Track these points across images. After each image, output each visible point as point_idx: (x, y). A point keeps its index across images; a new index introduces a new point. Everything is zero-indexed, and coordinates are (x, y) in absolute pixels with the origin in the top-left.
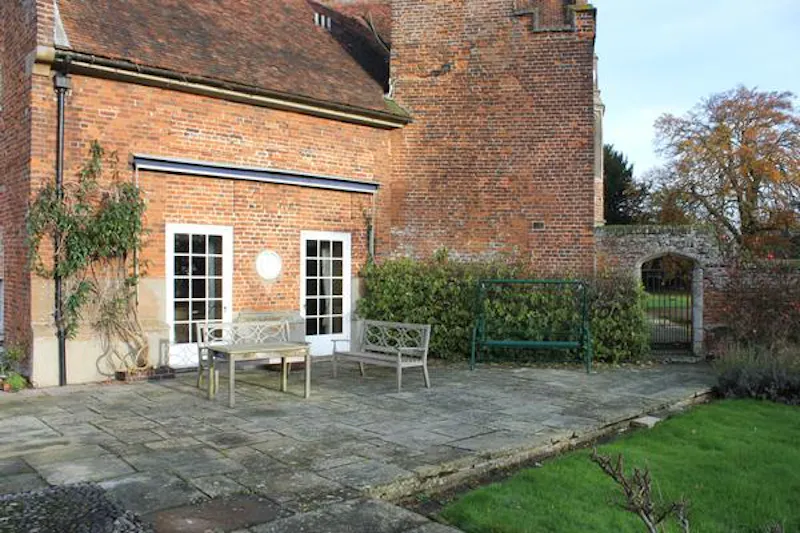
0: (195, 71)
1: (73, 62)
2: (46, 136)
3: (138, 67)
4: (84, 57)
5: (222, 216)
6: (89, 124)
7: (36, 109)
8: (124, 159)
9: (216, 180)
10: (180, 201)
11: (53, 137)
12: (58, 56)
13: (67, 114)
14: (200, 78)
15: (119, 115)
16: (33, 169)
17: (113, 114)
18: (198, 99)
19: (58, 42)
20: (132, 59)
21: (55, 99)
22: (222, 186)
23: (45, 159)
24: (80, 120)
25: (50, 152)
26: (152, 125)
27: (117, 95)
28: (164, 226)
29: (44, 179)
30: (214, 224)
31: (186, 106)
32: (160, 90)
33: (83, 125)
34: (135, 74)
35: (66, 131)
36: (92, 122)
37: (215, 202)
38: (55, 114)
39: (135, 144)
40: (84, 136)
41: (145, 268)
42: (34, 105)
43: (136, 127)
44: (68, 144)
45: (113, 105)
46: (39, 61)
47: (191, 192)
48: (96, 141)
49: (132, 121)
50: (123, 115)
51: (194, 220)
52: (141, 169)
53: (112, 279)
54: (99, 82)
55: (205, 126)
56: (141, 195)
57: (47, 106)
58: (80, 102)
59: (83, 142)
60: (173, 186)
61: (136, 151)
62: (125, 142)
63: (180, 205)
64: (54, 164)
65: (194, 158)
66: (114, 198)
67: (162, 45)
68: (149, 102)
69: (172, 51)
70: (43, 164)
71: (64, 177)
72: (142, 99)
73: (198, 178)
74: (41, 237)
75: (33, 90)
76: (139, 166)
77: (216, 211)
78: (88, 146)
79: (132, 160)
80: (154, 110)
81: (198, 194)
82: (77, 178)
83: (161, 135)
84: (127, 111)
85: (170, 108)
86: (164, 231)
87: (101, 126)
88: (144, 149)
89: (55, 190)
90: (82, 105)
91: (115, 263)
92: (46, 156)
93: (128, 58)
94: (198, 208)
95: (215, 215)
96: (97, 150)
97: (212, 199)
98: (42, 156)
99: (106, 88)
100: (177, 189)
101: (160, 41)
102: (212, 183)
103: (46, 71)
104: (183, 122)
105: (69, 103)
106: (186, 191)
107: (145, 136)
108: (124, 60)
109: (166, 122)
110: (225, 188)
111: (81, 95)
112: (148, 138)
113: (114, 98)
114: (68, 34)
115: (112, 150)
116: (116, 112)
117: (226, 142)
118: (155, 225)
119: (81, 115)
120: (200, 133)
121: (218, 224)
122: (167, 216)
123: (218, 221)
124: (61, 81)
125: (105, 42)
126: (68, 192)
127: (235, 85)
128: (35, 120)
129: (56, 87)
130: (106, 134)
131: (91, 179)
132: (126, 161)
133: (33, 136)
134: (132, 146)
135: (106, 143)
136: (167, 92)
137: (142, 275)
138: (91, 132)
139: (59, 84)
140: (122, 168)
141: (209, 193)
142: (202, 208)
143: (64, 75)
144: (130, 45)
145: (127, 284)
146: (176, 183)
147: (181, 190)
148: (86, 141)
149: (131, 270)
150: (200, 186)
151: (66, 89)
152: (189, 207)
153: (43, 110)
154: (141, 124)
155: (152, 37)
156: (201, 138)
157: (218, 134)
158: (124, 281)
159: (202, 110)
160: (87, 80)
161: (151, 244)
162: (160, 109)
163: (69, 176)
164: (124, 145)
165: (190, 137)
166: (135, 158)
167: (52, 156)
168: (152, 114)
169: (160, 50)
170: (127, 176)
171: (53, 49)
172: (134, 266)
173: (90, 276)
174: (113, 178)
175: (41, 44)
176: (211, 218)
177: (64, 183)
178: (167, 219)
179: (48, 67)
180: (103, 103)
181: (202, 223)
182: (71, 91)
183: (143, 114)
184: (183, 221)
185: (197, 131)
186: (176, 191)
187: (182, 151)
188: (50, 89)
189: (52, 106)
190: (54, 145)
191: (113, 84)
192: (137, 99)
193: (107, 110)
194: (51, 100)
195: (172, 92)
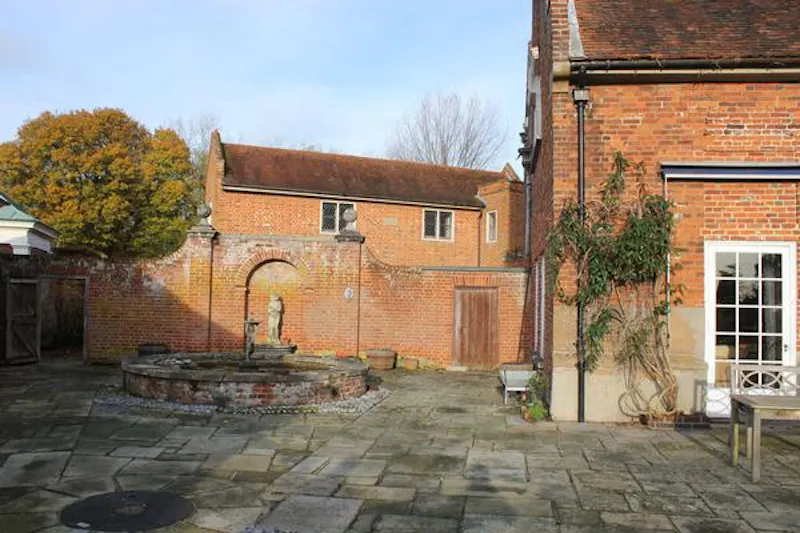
0: (733, 53)
1: (588, 72)
2: (568, 154)
3: (659, 62)
4: (600, 63)
5: (781, 229)
6: (611, 136)
7: (557, 127)
8: (652, 170)
9: (770, 184)
10: (722, 213)
11: (574, 155)
12: (574, 68)
13: (588, 128)
14: (738, 60)
15: (643, 121)
16: (555, 190)
17: (637, 121)
18: (742, 88)
19: (572, 54)
20: (653, 55)
21: (576, 115)
22: (780, 192)
23: (567, 178)
24: (601, 133)
25: (571, 171)
26: (684, 127)
27: (641, 100)
28: (702, 244)
29: (565, 200)
30: (769, 239)
31: (727, 99)
32: (691, 85)
33: (605, 138)
34: (658, 72)
35: (586, 146)
36: (614, 133)
37: (770, 212)
38: (576, 130)
39: (664, 151)
40: (606, 149)
41: (678, 294)
42: (555, 124)
43: (664, 132)
44: (589, 160)
45: (636, 111)
46: (558, 79)
47: (737, 201)
48: (619, 153)
49: (660, 126)
50: (649, 120)
51: (740, 235)
52: (670, 180)
53: (638, 306)
54: (620, 89)
55: (751, 118)
56: (670, 209)
57: (568, 123)
58: (601, 114)
59: (605, 157)
60: (713, 195)
61: (666, 159)
62: (652, 150)
63: (722, 218)
64: (577, 183)
65: (739, 160)
66: (636, 214)
67: (694, 33)
68: (678, 101)
69: (704, 37)
70: (566, 184)
71: (586, 196)
72: (670, 99)
73: (745, 184)
74: (563, 261)
75: (554, 109)
76: (667, 176)
77: (771, 224)
78: (611, 160)
79: (660, 170)
80: (685, 109)
81: (748, 204)
82: (600, 196)
83: (694, 137)
84: (652, 115)
85: (704, 104)
86: (702, 251)
87: (624, 135)
88: (675, 156)
89: (577, 209)
90: (603, 116)
91: (643, 288)
92: (568, 175)
93: (649, 55)
94: (747, 221)
95: (771, 229)
96: (620, 162)
97: (766, 209)
98: (564, 176)
99: (629, 94)
100: (716, 199)
101: (690, 29)
102: (765, 189)
103: (565, 87)
104: (722, 119)
105: (590, 117)
106: (731, 201)
107: (676, 141)
108: (643, 58)
109: (700, 121)
110: (783, 194)
111: (602, 106)
112: (679, 143)
113: (637, 102)
114: (584, 43)
115: (638, 162)
116: (640, 118)
117: (782, 135)
118: (691, 243)
119: (603, 128)
120: (745, 128)
121: (774, 239)
122: (705, 232)
123: (774, 235)
124: (581, 95)
125: (624, 44)
126: (590, 211)
127: (787, 59)
128: (556, 139)
129: (576, 102)
130: (630, 144)
131: (615, 196)
132: (654, 172)
133: (555, 156)
134: (660, 153)
135: (629, 154)
136: (701, 86)
137: (675, 303)
138: (615, 144)
139: (577, 98)
140: (650, 180)
141: (760, 201)
142: (752, 221)
143: (581, 87)
144: (652, 40)
145: (656, 313)
146: (718, 192)
147: (724, 201)
148: (608, 154)
149: (662, 297)
150: (748, 194)
151: (585, 102)
152: (734, 221)
153: (564, 127)
154: (669, 127)
155: (680, 27)
156: (748, 135)
157: (769, 127)
158: (653, 309)
159: (747, 100)
160: (607, 89)
161: (685, 266)
162: (693, 108)
163: (592, 194)
164: (652, 154)
165: (732, 134)
166: (663, 167)
167: (574, 175)
168: (682, 114)
169: (688, 39)
170: (654, 188)
171: (568, 63)
172: (666, 292)
173: (614, 302)
174: (640, 191)
175: (557, 60)
176: (763, 232)
177: (586, 201)
178: (706, 236)
179: (567, 83)
180: (625, 111)
181: (751, 239)
182: (591, 104)
183: (673, 115)
184: (727, 238)
185: (742, 127)
186: (718, 201)
187: (722, 153)
188: (570, 106)
189: (573, 122)
190: (576, 162)
191: (636, 88)
192: (663, 99)
193: (631, 118)
194: (572, 116)
195: (706, 86)
